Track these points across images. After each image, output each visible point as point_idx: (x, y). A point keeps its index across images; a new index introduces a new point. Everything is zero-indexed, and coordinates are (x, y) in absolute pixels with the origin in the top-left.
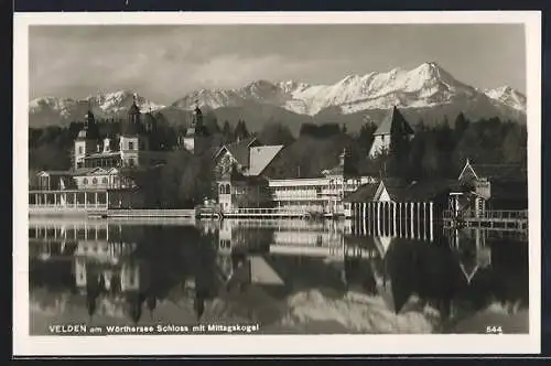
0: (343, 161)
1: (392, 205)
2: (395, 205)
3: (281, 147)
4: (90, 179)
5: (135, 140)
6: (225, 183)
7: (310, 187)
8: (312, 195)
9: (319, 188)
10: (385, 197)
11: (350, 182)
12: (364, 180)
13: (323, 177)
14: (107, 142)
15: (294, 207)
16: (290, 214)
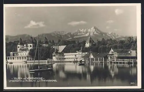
0: (81, 49)
1: (94, 59)
2: (94, 58)
3: (66, 46)
4: (22, 54)
5: (32, 45)
6: (54, 54)
7: (74, 55)
8: (74, 56)
9: (76, 55)
10: (92, 57)
11: (83, 53)
12: (86, 53)
13: (76, 52)
14: (25, 45)
15: (67, 59)
16: (67, 61)
